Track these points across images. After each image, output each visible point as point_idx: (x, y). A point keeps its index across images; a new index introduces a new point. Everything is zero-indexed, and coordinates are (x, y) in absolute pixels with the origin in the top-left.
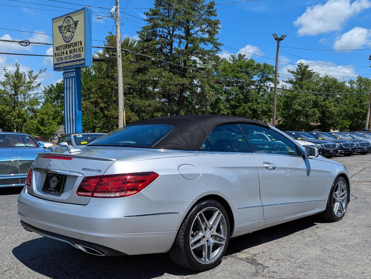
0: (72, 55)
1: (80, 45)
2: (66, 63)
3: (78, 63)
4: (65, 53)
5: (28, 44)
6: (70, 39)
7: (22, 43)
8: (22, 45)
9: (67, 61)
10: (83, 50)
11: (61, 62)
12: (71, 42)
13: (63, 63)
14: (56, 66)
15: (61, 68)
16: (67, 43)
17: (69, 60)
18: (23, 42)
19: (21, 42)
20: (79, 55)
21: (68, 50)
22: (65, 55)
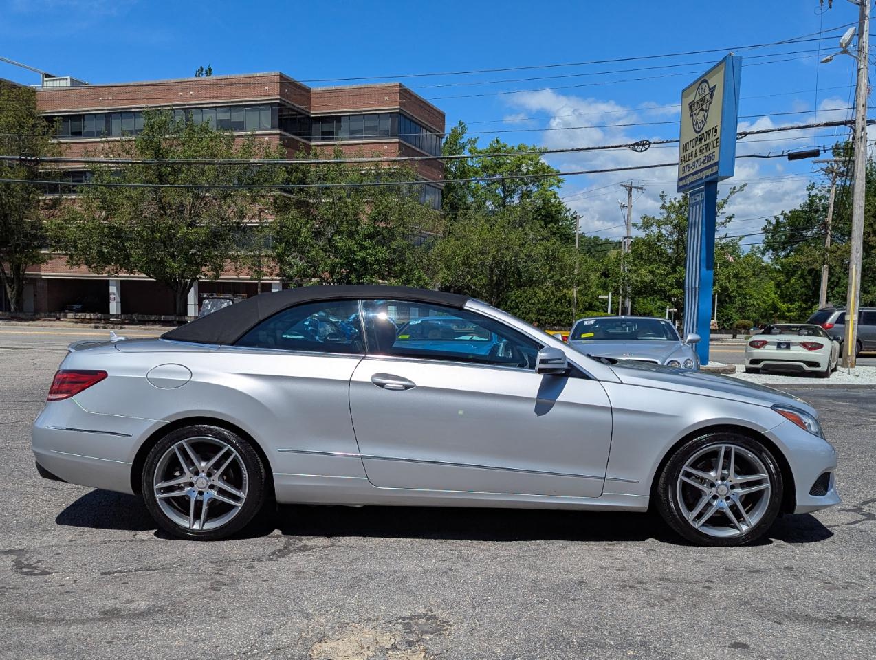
0: (702, 157)
1: (714, 134)
2: (694, 174)
3: (709, 172)
4: (694, 156)
5: (646, 146)
6: (702, 125)
7: (636, 147)
8: (636, 151)
9: (696, 170)
10: (718, 144)
11: (688, 173)
12: (703, 132)
13: (690, 175)
14: (683, 183)
15: (686, 185)
16: (699, 135)
17: (698, 168)
18: (637, 144)
19: (634, 145)
20: (711, 155)
21: (698, 147)
22: (694, 159)
